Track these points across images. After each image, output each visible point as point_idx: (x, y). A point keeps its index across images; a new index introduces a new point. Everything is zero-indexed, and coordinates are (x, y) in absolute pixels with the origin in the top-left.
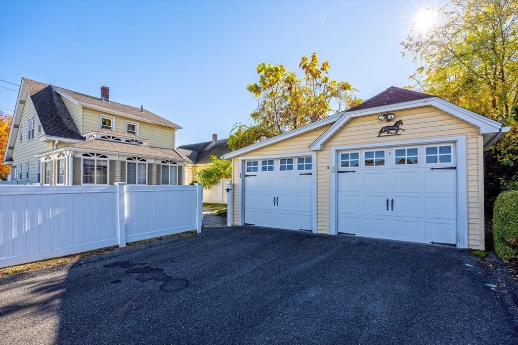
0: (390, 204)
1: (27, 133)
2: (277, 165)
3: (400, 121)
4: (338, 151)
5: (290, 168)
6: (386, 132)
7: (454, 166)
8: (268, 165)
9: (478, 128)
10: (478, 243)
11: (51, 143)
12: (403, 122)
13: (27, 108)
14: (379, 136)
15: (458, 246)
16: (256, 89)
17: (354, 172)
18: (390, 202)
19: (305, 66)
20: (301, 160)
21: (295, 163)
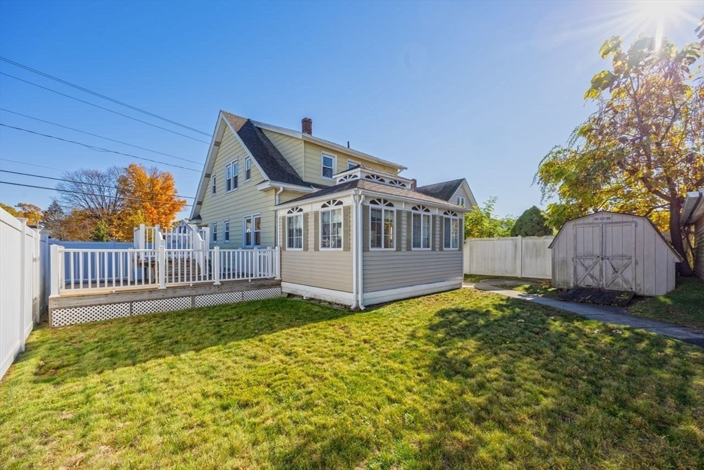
1: (225, 184)
11: (274, 192)
13: (222, 153)
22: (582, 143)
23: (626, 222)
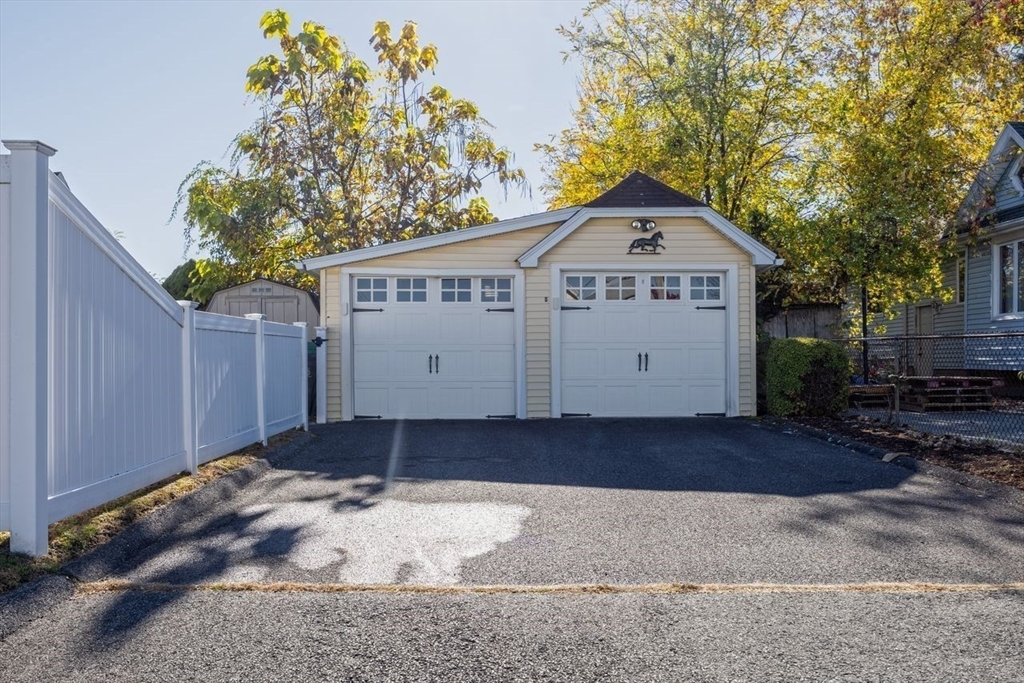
0: (643, 360)
2: (434, 290)
3: (660, 233)
4: (562, 271)
5: (465, 297)
6: (640, 248)
7: (723, 305)
8: (412, 289)
9: (749, 255)
10: (749, 408)
12: (664, 235)
14: (630, 253)
15: (728, 415)
16: (265, 79)
17: (588, 308)
18: (643, 357)
19: (383, 45)
20: (487, 282)
21: (476, 289)
22: (246, 167)
23: (288, 297)
